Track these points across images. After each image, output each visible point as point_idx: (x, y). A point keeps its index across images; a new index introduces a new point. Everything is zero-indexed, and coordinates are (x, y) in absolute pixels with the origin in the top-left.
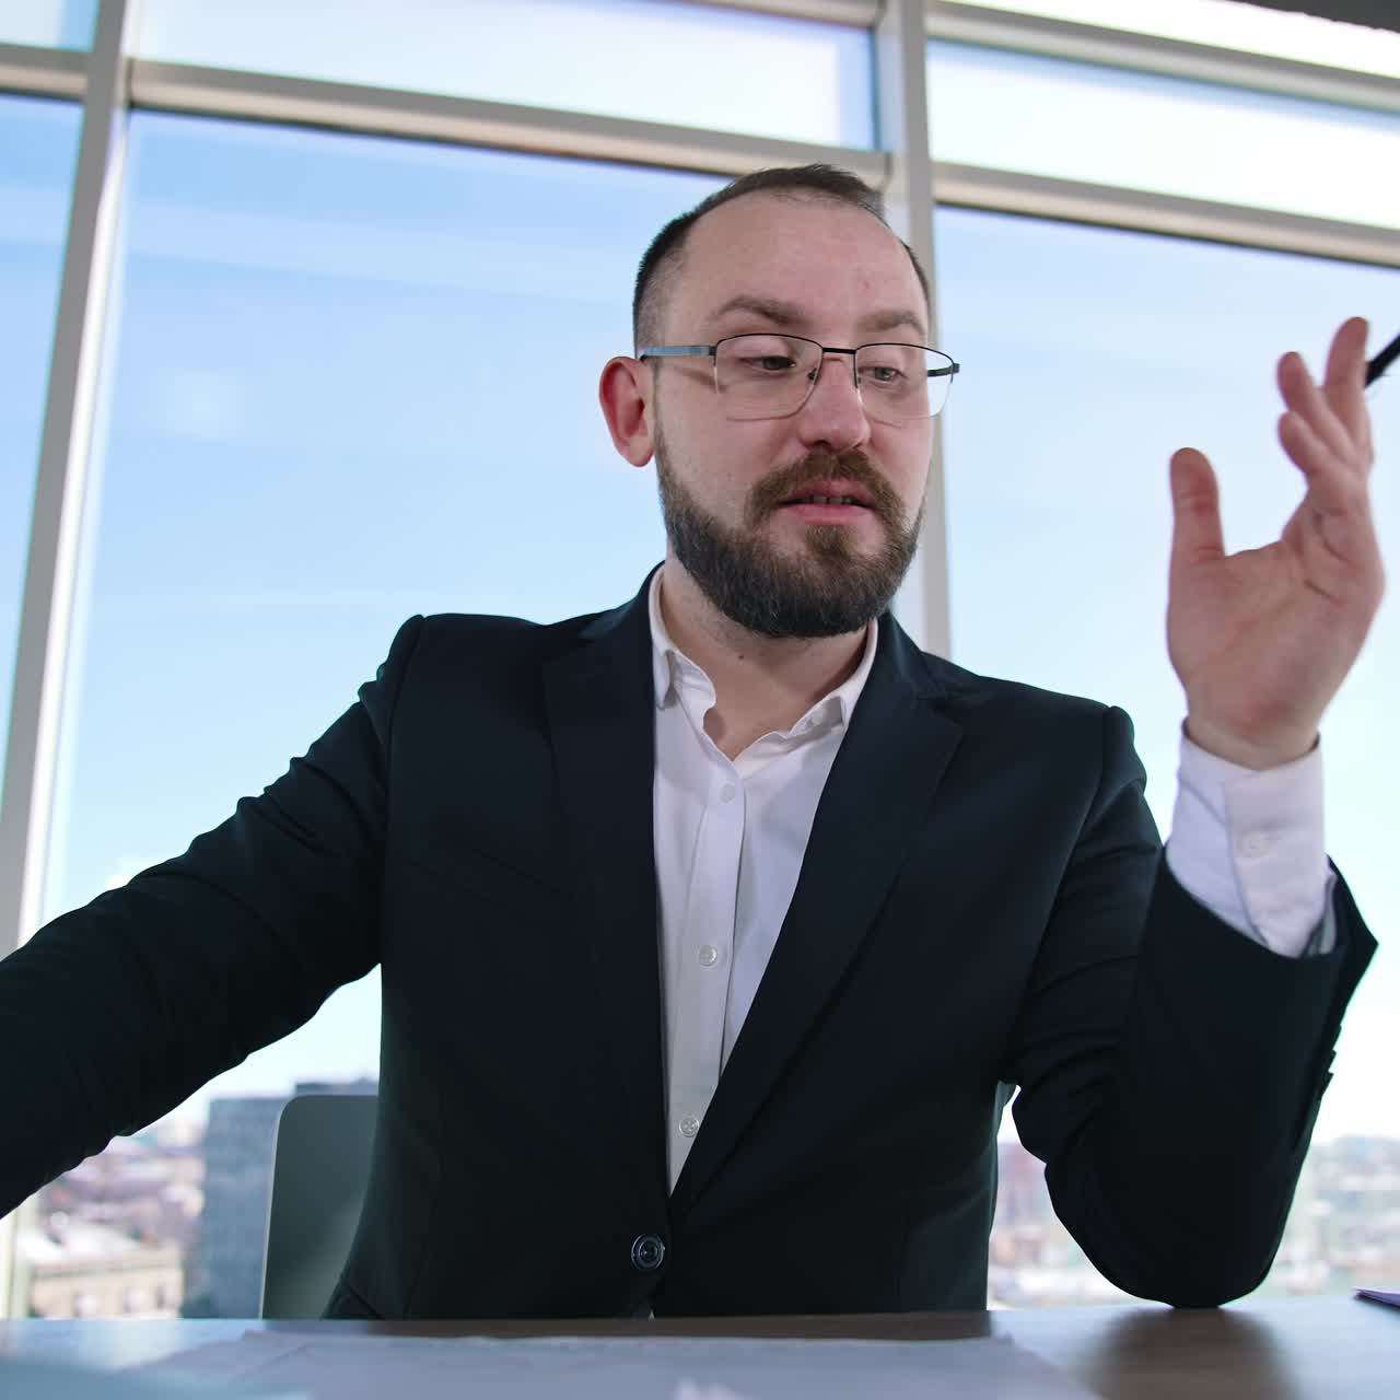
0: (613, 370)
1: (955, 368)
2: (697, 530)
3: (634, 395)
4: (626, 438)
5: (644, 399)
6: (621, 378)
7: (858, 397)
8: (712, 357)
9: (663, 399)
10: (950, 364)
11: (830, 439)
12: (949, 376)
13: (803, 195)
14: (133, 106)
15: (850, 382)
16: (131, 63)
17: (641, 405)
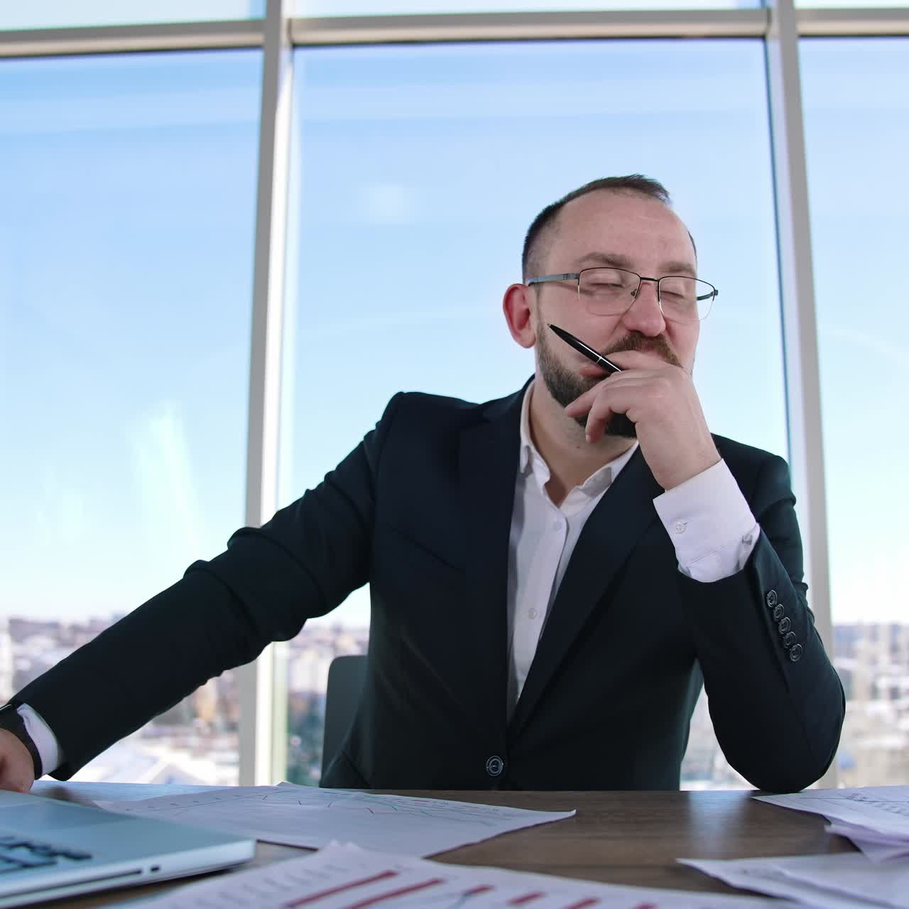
0: (512, 290)
1: (715, 293)
2: (563, 382)
3: (525, 307)
4: (518, 330)
5: (530, 310)
6: (516, 296)
7: (660, 306)
8: (577, 280)
9: (543, 308)
10: (713, 290)
11: (643, 330)
12: (712, 297)
13: (629, 191)
14: (295, 46)
15: (656, 299)
16: (290, 22)
17: (528, 313)
